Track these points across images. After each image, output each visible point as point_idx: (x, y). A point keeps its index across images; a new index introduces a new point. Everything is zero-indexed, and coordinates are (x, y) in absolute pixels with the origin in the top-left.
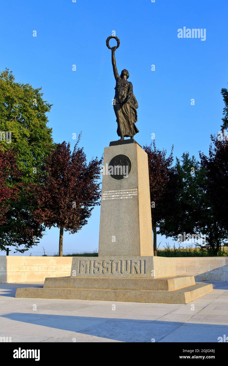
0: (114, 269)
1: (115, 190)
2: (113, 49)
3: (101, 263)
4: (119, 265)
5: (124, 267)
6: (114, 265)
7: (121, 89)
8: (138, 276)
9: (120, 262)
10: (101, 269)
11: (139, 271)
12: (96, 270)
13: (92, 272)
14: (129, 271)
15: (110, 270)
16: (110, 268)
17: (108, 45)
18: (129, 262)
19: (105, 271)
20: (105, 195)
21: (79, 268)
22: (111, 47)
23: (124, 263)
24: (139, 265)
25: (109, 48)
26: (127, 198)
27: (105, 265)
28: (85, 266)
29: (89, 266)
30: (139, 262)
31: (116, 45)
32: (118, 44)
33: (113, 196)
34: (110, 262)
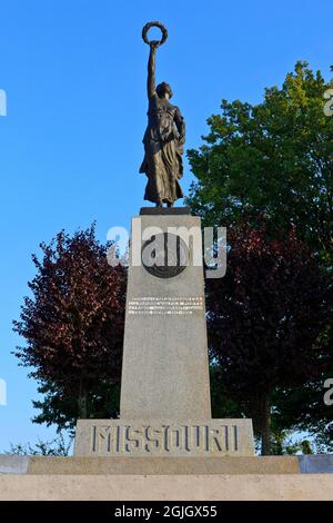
0: (172, 442)
1: (156, 297)
2: (153, 45)
3: (144, 431)
4: (182, 436)
5: (192, 439)
6: (172, 435)
7: (164, 115)
8: (223, 454)
9: (183, 429)
10: (143, 442)
11: (223, 446)
12: (132, 445)
13: (124, 450)
14: (204, 446)
15: (163, 444)
16: (163, 440)
17: (144, 36)
18: (203, 430)
19: (152, 445)
20: (135, 306)
21: (92, 440)
22: (149, 40)
23: (192, 431)
24: (224, 434)
25: (146, 41)
26: (180, 313)
27: (152, 435)
28: (107, 438)
29: (115, 437)
30: (223, 429)
31: (160, 39)
32: (164, 37)
33: (151, 308)
34: (163, 430)
